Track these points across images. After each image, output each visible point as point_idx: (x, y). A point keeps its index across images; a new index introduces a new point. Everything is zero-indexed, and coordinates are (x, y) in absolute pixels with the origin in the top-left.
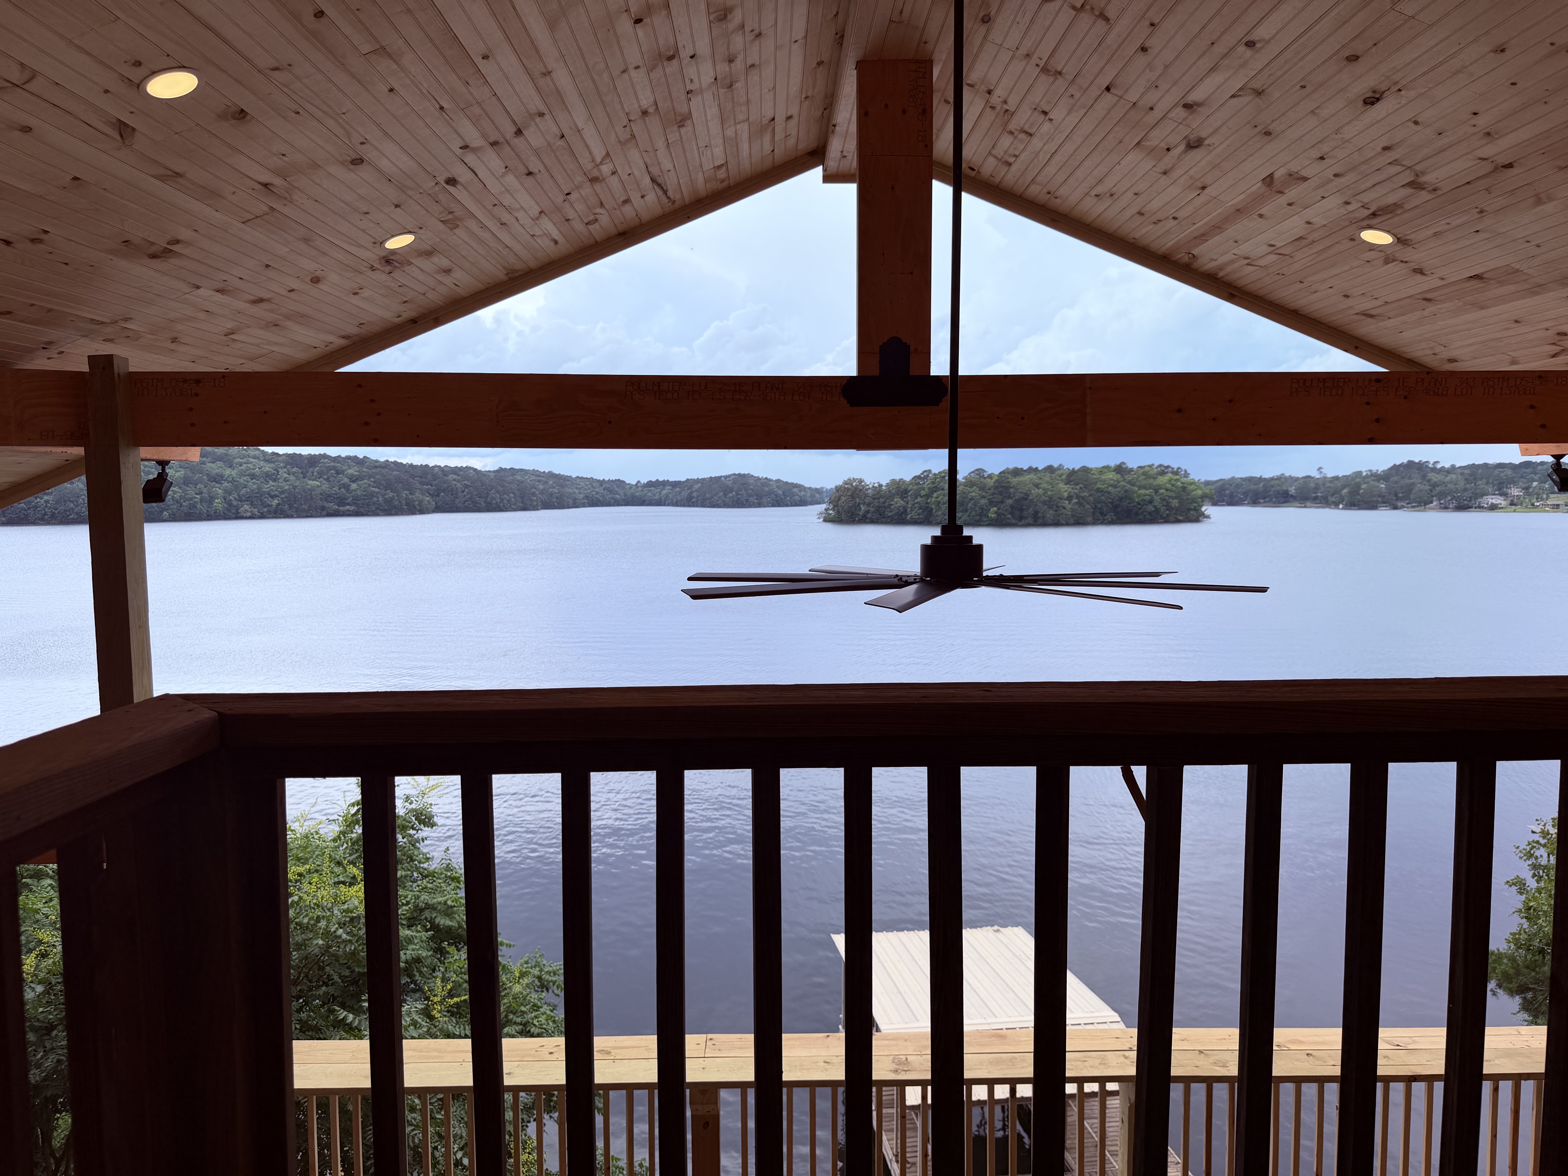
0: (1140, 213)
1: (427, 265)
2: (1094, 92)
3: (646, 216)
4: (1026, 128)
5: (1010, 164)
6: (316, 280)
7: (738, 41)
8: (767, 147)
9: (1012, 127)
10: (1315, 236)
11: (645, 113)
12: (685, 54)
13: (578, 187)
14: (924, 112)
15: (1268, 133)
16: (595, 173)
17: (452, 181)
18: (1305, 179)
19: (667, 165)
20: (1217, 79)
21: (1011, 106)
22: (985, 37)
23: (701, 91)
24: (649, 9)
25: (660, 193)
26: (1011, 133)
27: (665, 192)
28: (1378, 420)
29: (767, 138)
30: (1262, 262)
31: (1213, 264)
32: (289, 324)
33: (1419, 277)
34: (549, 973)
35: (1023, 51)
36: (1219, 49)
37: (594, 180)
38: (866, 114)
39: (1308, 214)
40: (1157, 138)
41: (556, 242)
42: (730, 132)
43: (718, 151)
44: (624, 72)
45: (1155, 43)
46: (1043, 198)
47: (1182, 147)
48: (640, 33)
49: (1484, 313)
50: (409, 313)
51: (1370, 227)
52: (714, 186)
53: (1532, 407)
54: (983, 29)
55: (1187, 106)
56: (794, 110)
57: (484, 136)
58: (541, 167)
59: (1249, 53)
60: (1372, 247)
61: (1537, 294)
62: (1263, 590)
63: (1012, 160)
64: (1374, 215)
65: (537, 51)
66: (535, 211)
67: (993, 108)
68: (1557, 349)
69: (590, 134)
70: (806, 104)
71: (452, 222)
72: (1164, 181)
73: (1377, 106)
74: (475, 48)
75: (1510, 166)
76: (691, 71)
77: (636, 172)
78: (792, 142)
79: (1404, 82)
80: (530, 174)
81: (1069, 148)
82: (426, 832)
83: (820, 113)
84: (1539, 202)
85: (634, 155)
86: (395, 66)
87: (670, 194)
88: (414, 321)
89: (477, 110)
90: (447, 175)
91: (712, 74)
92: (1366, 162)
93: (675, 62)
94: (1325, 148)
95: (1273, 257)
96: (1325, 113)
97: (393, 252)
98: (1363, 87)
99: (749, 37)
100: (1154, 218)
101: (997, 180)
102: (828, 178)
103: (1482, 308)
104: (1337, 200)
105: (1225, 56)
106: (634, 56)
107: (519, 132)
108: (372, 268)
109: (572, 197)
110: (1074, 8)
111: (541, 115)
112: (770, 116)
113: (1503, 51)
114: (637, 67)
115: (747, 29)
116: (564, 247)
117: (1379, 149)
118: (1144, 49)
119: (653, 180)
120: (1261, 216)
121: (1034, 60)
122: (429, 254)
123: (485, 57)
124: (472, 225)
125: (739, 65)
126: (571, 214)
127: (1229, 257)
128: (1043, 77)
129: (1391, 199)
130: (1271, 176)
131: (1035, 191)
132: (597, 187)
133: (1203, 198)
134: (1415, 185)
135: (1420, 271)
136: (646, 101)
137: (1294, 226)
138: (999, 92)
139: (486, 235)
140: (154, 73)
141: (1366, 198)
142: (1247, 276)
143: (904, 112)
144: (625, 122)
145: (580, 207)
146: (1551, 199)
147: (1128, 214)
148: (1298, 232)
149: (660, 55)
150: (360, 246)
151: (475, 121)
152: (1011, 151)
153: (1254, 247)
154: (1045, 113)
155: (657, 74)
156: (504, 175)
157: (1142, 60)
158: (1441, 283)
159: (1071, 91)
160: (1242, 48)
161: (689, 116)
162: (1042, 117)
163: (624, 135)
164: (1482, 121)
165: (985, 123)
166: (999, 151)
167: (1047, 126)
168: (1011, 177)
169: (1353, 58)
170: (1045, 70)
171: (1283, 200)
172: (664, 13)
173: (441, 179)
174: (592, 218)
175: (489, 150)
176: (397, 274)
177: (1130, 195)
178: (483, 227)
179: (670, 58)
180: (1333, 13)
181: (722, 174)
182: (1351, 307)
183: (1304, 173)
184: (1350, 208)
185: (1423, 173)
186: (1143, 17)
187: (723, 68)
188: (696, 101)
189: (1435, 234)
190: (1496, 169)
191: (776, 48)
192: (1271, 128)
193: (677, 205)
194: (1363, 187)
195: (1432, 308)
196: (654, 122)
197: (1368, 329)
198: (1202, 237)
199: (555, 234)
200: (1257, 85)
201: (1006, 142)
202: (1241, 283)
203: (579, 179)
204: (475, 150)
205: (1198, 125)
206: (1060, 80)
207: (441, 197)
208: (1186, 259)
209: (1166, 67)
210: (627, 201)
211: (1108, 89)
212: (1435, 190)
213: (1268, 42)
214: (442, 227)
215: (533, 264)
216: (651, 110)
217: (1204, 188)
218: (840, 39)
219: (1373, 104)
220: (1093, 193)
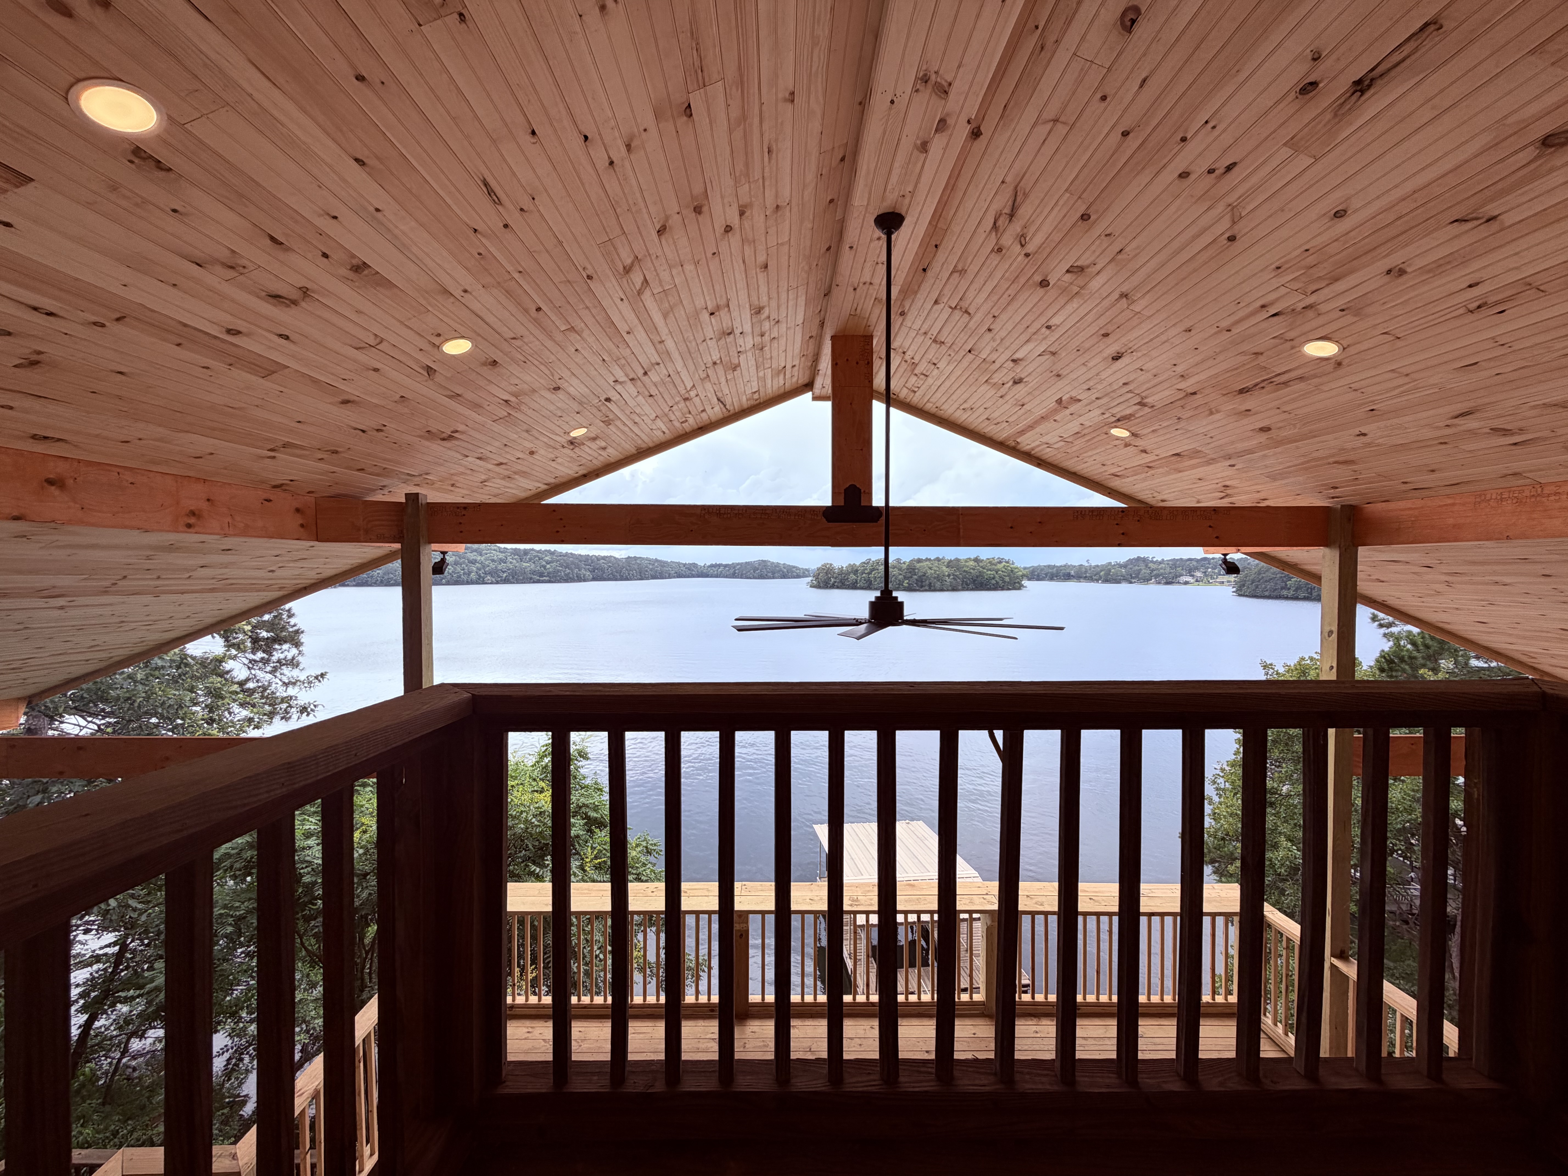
0: (988, 419)
1: (593, 445)
2: (962, 353)
3: (714, 419)
4: (924, 372)
5: (915, 392)
6: (532, 453)
7: (766, 325)
8: (782, 382)
9: (916, 372)
10: (1086, 431)
11: (715, 363)
12: (737, 332)
13: (677, 403)
14: (868, 363)
15: (1058, 376)
16: (687, 396)
17: (608, 400)
18: (1080, 400)
19: (726, 391)
20: (1030, 346)
21: (916, 360)
22: (902, 324)
23: (746, 352)
24: (718, 308)
25: (722, 406)
26: (916, 375)
27: (725, 406)
28: (1123, 534)
29: (782, 376)
30: (1056, 446)
31: (1028, 447)
32: (517, 477)
33: (1144, 455)
34: (652, 844)
35: (923, 331)
36: (1032, 330)
37: (686, 399)
38: (836, 364)
39: (1081, 420)
40: (996, 378)
41: (664, 433)
42: (761, 374)
43: (755, 384)
44: (704, 341)
45: (996, 327)
46: (933, 410)
47: (1011, 383)
48: (713, 320)
49: (1181, 474)
50: (582, 471)
51: (1116, 427)
52: (752, 403)
53: (1210, 527)
54: (901, 319)
55: (1013, 361)
56: (796, 362)
57: (627, 375)
58: (657, 392)
59: (1048, 332)
60: (1118, 438)
61: (1211, 464)
62: (1062, 629)
63: (916, 389)
64: (1119, 420)
65: (656, 329)
66: (653, 416)
67: (906, 361)
68: (1223, 494)
69: (684, 374)
70: (803, 359)
71: (608, 422)
72: (1001, 401)
73: (1120, 360)
74: (623, 327)
75: (1195, 393)
76: (740, 341)
77: (709, 395)
78: (795, 379)
79: (1135, 347)
80: (651, 396)
81: (948, 384)
82: (583, 763)
83: (810, 364)
84: (1211, 413)
85: (708, 386)
86: (579, 338)
87: (728, 407)
88: (585, 476)
89: (623, 362)
90: (605, 396)
91: (752, 343)
92: (1113, 391)
93: (732, 336)
94: (1091, 383)
95: (1063, 443)
96: (1090, 364)
97: (575, 438)
98: (1112, 350)
99: (773, 323)
100: (995, 422)
101: (908, 400)
102: (815, 398)
103: (1180, 472)
104: (1098, 412)
105: (1035, 333)
106: (709, 333)
107: (645, 373)
108: (563, 447)
109: (673, 409)
110: (951, 307)
111: (658, 364)
112: (783, 365)
113: (1190, 331)
114: (711, 339)
115: (771, 318)
116: (669, 436)
117: (1121, 384)
118: (989, 330)
119: (718, 400)
120: (1055, 420)
121: (929, 336)
122: (594, 439)
123: (628, 333)
124: (618, 423)
125: (766, 338)
126: (673, 418)
127: (1037, 443)
128: (934, 345)
129: (1128, 412)
130: (1061, 399)
131: (929, 407)
132: (688, 403)
133: (1023, 411)
134: (1142, 404)
135: (1145, 451)
136: (716, 358)
137: (1074, 426)
138: (910, 353)
139: (626, 429)
140: (447, 340)
141: (1114, 411)
142: (1047, 454)
143: (857, 363)
144: (704, 368)
145: (678, 414)
146: (1218, 411)
147: (980, 420)
148: (1077, 430)
149: (724, 333)
150: (557, 434)
151: (622, 367)
152: (916, 385)
153: (1052, 438)
154: (935, 364)
155: (722, 342)
156: (637, 396)
157: (989, 336)
158: (1157, 458)
159: (949, 352)
160: (1044, 329)
161: (739, 365)
162: (933, 367)
163: (703, 375)
164: (1179, 369)
165: (901, 370)
166: (909, 385)
167: (936, 372)
168: (915, 399)
169: (1106, 335)
170: (935, 341)
171: (1068, 412)
172: (726, 309)
173: (602, 399)
174: (684, 419)
175: (629, 382)
176: (576, 450)
177: (982, 409)
178: (625, 424)
179: (729, 334)
180: (1095, 311)
181: (756, 396)
182: (1105, 471)
183: (1078, 397)
184: (1105, 416)
185: (1146, 397)
186: (989, 312)
187: (758, 339)
188: (742, 357)
189: (1153, 431)
190: (1186, 395)
191: (787, 328)
192: (1060, 373)
193: (732, 412)
194: (1112, 405)
195: (1152, 472)
196: (720, 369)
197: (1116, 483)
198: (1022, 432)
199: (664, 429)
200: (1052, 349)
201: (913, 379)
202: (1044, 457)
203: (678, 399)
204: (621, 383)
205: (1020, 371)
206: (943, 346)
207: (603, 408)
208: (1013, 444)
209: (1002, 340)
210: (704, 411)
211: (970, 351)
212: (1153, 407)
213: (1058, 326)
214: (602, 424)
215: (651, 445)
216: (718, 362)
217: (1023, 405)
218: (822, 324)
219: (1117, 359)
220: (962, 407)
